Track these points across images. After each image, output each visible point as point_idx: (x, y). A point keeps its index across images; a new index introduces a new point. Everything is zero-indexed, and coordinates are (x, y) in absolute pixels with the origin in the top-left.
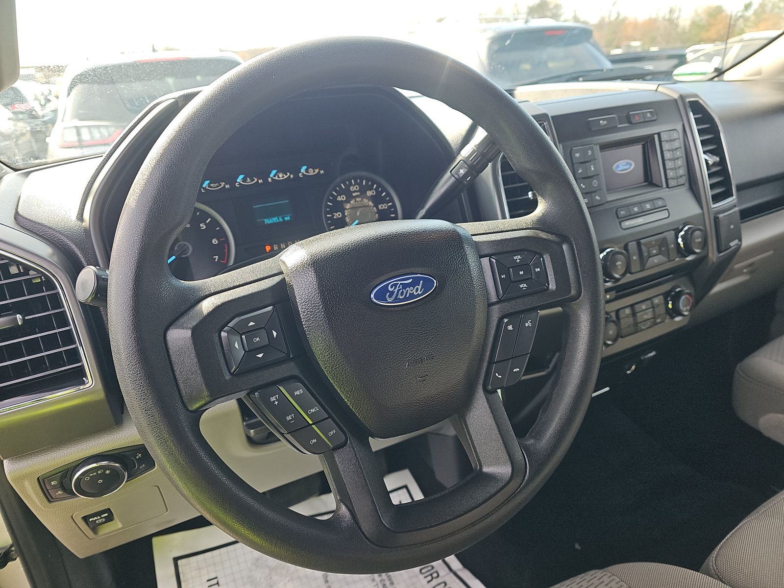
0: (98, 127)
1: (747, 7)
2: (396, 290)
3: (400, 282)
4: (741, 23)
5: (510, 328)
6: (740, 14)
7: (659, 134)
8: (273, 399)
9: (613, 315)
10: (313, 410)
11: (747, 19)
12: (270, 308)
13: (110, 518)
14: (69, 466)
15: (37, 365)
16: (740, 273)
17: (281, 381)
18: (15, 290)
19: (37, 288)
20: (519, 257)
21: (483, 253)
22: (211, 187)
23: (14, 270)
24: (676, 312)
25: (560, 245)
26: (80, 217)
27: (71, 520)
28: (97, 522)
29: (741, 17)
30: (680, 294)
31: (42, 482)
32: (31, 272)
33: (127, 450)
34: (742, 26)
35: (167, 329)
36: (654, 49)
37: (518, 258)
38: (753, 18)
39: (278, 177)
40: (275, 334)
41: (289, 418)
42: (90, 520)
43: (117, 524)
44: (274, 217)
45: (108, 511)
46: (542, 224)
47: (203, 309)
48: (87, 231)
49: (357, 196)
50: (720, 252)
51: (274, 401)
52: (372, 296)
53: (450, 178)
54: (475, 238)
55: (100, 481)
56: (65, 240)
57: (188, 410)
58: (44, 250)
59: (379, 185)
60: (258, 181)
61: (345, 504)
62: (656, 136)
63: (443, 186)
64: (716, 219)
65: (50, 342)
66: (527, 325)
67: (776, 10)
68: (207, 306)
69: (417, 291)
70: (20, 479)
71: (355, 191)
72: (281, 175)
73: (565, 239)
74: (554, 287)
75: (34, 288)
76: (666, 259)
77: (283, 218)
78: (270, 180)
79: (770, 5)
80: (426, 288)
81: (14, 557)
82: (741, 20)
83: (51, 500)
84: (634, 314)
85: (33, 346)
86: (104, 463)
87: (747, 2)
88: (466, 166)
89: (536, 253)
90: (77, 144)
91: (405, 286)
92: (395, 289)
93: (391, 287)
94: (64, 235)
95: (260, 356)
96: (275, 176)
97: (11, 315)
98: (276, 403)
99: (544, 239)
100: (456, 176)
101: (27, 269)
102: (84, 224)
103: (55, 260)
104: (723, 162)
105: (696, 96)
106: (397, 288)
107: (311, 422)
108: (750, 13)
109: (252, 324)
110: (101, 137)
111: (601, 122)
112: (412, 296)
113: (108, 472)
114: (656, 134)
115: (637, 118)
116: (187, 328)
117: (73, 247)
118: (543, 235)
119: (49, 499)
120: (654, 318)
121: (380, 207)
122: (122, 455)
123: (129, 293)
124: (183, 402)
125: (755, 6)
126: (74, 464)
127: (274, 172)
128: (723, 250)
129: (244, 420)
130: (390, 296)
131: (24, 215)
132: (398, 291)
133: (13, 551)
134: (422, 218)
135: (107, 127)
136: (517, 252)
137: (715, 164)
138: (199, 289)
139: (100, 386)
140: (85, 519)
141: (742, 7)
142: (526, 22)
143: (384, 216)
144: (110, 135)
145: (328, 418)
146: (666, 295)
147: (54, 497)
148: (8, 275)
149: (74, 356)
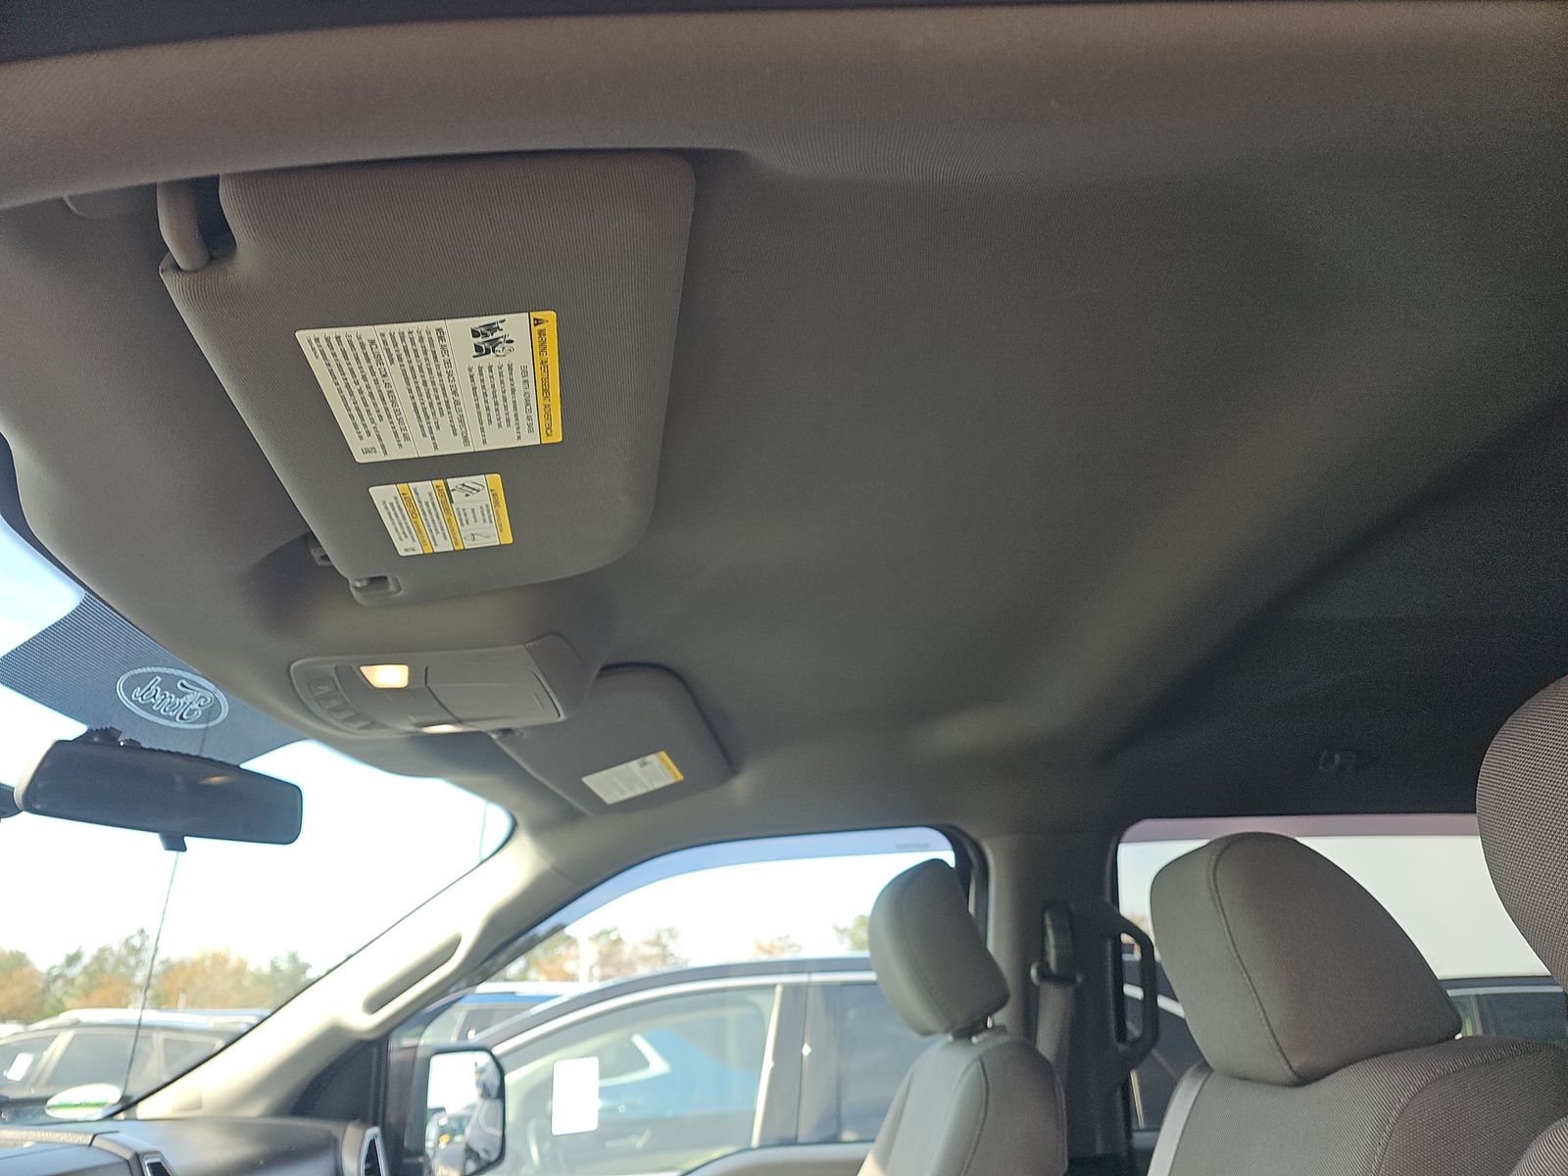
1: (73, 960)
4: (58, 987)
6: (56, 972)
11: (70, 982)
29: (57, 977)
34: (59, 994)
38: (80, 980)
67: (122, 969)
79: (111, 960)
82: (60, 983)
87: (72, 951)
105: (158, 1154)
108: (76, 971)
125: (86, 960)
141: (61, 960)
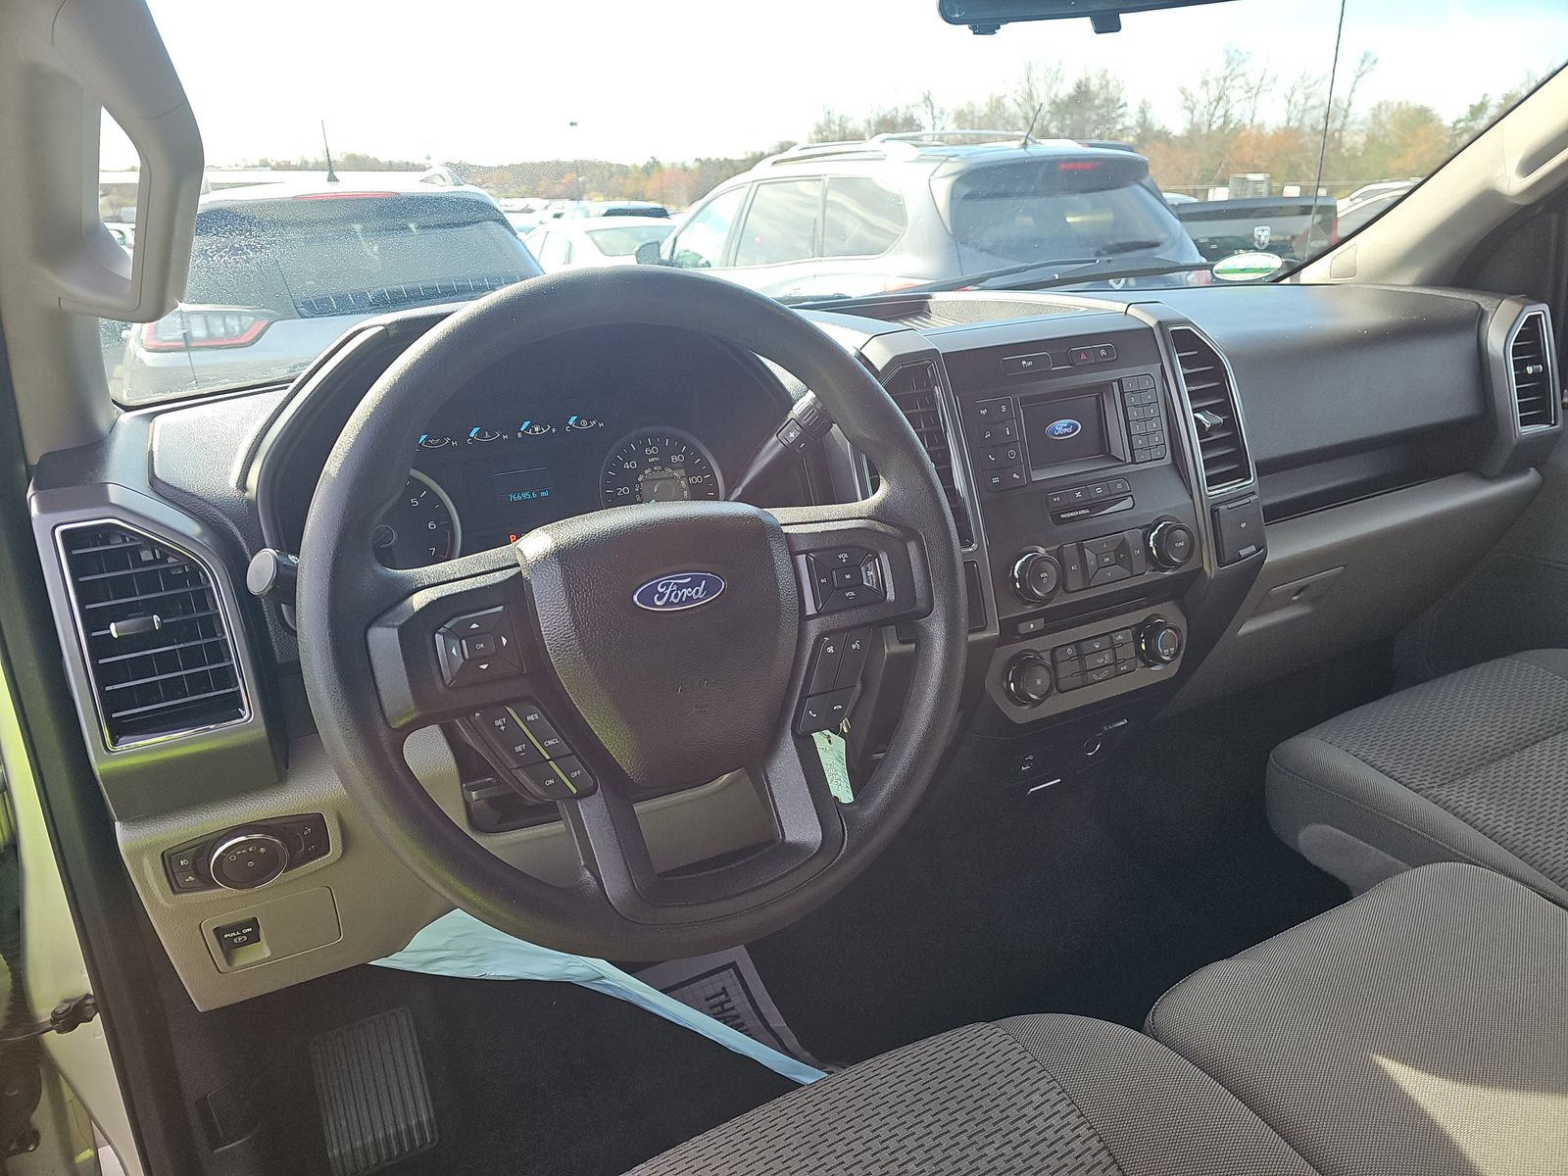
0: (223, 315)
2: (668, 591)
3: (673, 581)
5: (830, 649)
7: (1120, 381)
8: (498, 723)
9: (1046, 656)
10: (551, 742)
12: (500, 608)
13: (254, 938)
14: (205, 839)
15: (173, 688)
16: (1284, 602)
17: (510, 702)
18: (149, 582)
19: (178, 582)
20: (846, 555)
21: (797, 549)
22: (430, 444)
23: (146, 556)
24: (1151, 658)
25: (904, 542)
26: (242, 484)
27: (198, 931)
28: (235, 940)
30: (1160, 627)
31: (169, 860)
32: (171, 560)
33: (290, 820)
35: (369, 626)
36: (1292, 191)
37: (844, 556)
39: (533, 431)
40: (504, 641)
41: (518, 749)
42: (226, 936)
43: (261, 951)
44: (525, 491)
45: (254, 923)
46: (881, 513)
47: (414, 604)
48: (251, 505)
49: (655, 463)
50: (1221, 564)
51: (500, 726)
52: (635, 598)
53: (776, 444)
54: (785, 529)
55: (251, 864)
56: (222, 516)
57: (390, 727)
58: (192, 528)
59: (691, 447)
60: (501, 436)
61: (589, 870)
62: (1115, 384)
63: (766, 454)
64: (1214, 512)
65: (192, 657)
66: (854, 646)
68: (419, 600)
69: (697, 593)
70: (137, 854)
71: (653, 456)
72: (537, 429)
73: (912, 534)
74: (893, 598)
75: (173, 581)
76: (1128, 574)
77: (538, 494)
78: (519, 435)
80: (708, 591)
81: (90, 1016)
83: (177, 890)
84: (1081, 656)
85: (167, 662)
86: (256, 836)
88: (798, 428)
89: (869, 551)
90: (182, 344)
91: (680, 587)
92: (667, 589)
93: (662, 587)
94: (220, 509)
95: (484, 667)
96: (527, 429)
97: (145, 615)
98: (503, 728)
99: (881, 532)
100: (785, 442)
101: (166, 552)
102: (246, 494)
103: (205, 541)
104: (1231, 423)
105: (1188, 322)
106: (670, 589)
107: (548, 757)
109: (474, 626)
110: (227, 333)
111: (1024, 362)
112: (690, 600)
113: (262, 850)
114: (1115, 381)
115: (1083, 357)
116: (394, 627)
117: (231, 525)
118: (879, 527)
119: (176, 887)
120: (1116, 663)
121: (691, 480)
122: (285, 828)
123: (326, 580)
124: (385, 719)
126: (216, 835)
127: (527, 424)
128: (1227, 559)
129: (462, 782)
130: (659, 599)
131: (164, 479)
132: (671, 592)
133: (87, 1005)
134: (736, 501)
135: (239, 315)
136: (842, 549)
137: (1214, 427)
138: (411, 580)
139: (261, 719)
140: (219, 932)
142: (1025, 145)
143: (698, 494)
144: (243, 331)
145: (570, 755)
146: (1139, 628)
147: (181, 886)
148: (139, 562)
149: (226, 677)
